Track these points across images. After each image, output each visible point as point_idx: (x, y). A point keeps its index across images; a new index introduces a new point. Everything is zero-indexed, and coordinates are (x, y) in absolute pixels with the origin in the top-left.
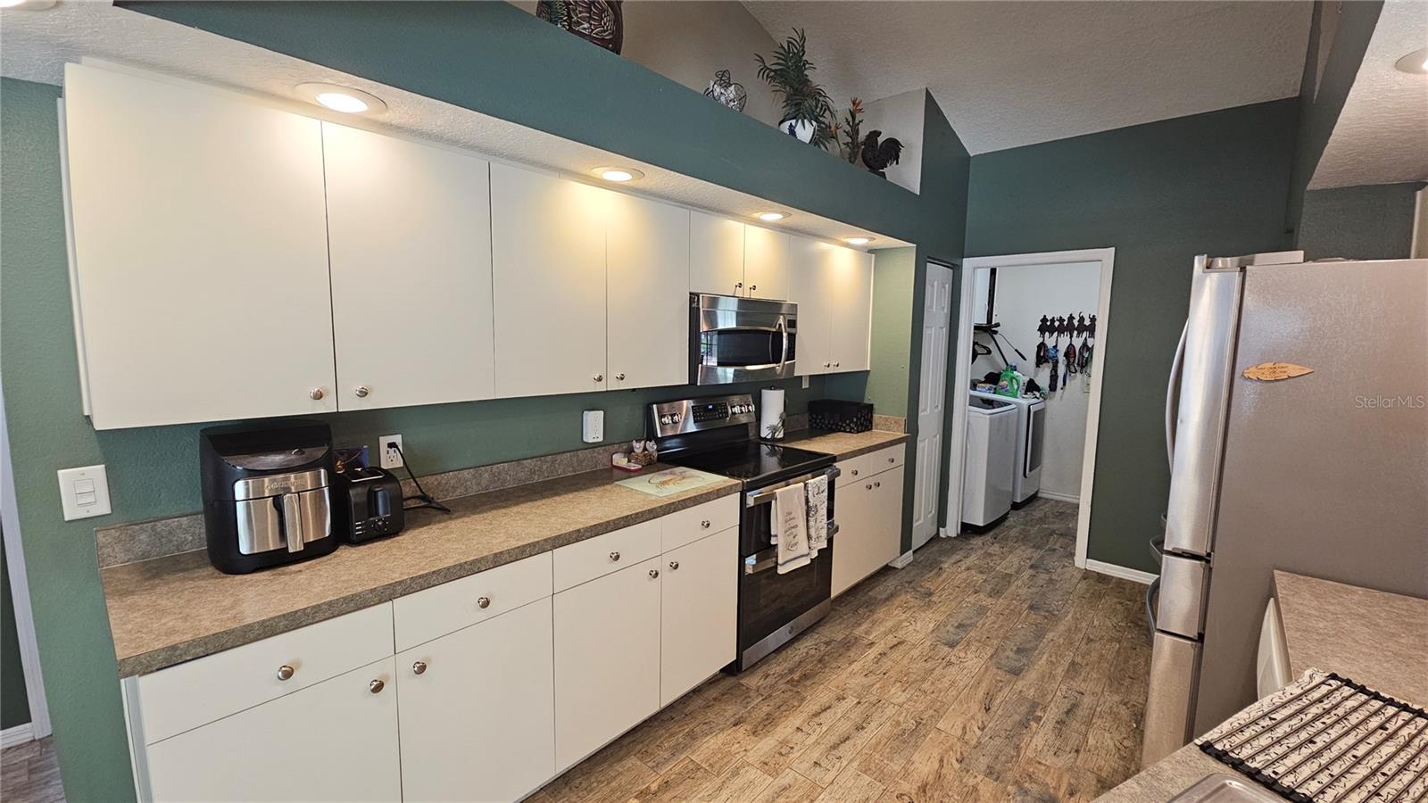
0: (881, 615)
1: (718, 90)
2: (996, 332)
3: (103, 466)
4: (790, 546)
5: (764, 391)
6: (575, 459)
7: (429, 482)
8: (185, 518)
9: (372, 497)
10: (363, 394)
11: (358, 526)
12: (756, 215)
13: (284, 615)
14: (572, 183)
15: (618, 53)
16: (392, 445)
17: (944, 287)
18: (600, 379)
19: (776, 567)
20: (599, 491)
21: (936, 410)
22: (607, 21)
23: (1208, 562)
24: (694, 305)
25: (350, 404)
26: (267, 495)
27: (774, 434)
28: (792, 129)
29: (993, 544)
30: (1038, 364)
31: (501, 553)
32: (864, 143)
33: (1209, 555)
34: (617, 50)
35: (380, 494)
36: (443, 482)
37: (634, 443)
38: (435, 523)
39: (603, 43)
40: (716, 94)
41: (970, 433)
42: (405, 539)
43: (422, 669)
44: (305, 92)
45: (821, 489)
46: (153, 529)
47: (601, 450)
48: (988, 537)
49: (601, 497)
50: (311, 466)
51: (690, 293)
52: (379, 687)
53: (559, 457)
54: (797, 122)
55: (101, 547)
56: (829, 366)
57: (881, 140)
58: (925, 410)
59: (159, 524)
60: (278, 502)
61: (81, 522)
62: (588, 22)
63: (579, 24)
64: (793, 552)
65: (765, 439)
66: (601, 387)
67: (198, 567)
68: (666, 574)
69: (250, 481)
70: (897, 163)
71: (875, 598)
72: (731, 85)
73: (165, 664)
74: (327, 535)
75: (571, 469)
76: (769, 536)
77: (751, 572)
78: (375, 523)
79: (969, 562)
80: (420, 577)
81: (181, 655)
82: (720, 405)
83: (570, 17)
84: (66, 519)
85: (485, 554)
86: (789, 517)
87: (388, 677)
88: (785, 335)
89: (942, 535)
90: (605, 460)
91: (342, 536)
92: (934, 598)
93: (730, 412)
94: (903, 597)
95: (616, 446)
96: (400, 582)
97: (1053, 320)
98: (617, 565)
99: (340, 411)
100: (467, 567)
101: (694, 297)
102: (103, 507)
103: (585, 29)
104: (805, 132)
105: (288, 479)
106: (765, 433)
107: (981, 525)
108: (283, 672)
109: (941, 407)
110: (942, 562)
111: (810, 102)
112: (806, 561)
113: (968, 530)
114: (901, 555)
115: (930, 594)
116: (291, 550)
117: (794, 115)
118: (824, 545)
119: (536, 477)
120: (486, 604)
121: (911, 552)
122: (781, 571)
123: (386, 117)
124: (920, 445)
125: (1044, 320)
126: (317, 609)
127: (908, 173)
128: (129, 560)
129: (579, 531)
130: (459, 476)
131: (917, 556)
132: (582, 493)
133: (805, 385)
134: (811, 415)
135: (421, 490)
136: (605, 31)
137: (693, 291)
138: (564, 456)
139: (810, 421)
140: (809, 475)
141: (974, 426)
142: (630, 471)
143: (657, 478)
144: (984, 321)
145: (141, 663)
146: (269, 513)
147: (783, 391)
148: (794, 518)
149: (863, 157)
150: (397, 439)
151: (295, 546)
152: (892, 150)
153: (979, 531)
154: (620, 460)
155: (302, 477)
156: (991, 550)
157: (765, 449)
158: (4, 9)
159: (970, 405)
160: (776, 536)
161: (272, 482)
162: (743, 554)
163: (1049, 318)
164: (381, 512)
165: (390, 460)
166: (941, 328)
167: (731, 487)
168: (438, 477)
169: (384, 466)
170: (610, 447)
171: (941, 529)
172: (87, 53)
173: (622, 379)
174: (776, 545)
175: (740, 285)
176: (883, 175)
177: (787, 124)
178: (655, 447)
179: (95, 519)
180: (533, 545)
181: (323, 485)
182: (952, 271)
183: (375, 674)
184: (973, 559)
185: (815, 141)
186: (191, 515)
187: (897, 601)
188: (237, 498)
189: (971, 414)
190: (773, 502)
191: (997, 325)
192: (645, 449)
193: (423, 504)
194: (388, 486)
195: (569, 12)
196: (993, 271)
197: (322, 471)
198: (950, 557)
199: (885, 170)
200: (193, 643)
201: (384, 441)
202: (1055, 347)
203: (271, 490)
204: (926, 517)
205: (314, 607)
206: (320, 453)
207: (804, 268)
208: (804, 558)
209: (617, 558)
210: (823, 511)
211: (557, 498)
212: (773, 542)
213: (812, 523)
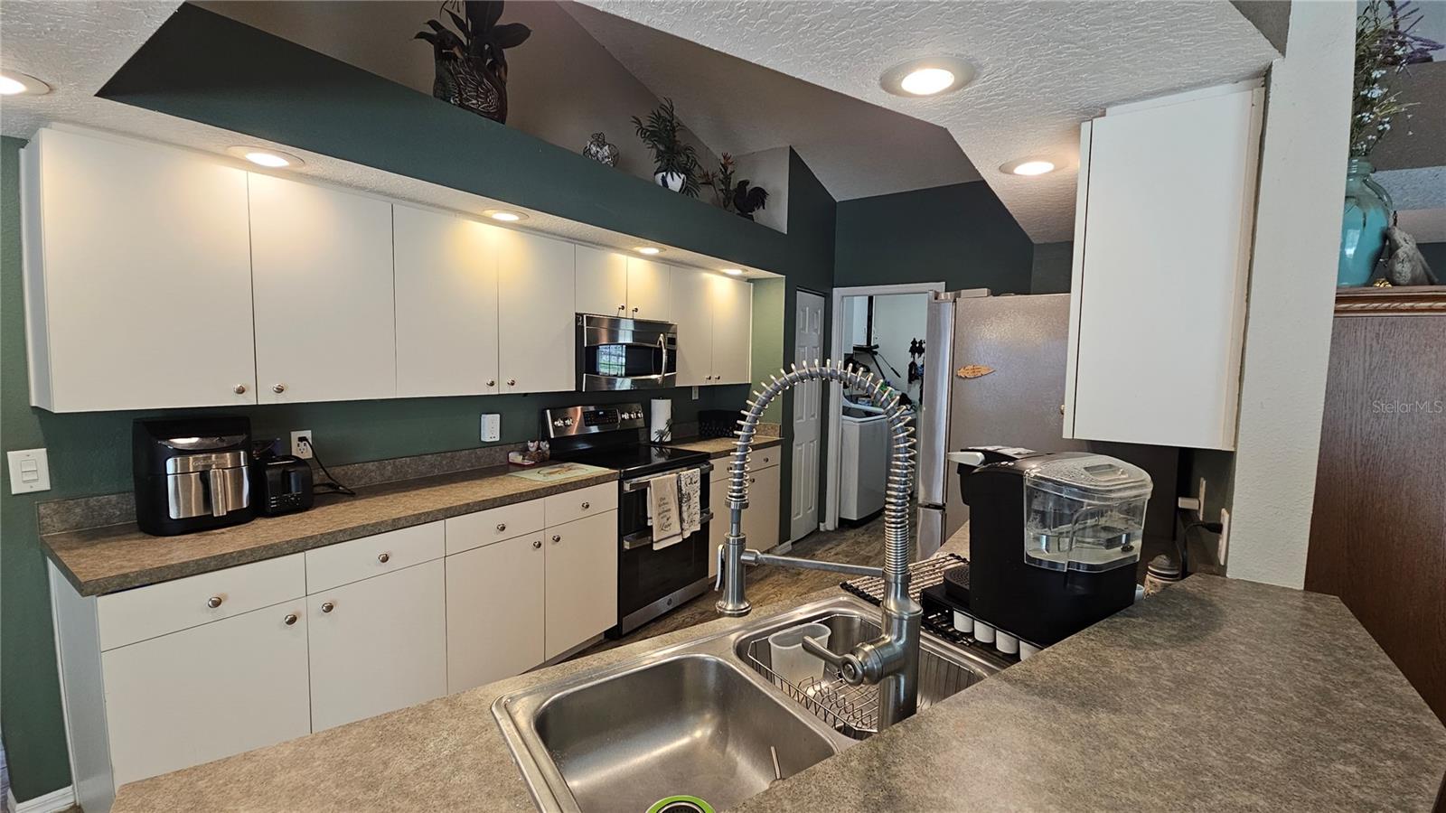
0: (754, 591)
1: (594, 149)
2: (876, 353)
3: (45, 449)
4: (663, 527)
5: (653, 401)
6: (473, 456)
7: (337, 471)
8: (114, 496)
9: (286, 476)
10: (280, 390)
11: (274, 500)
12: (637, 249)
13: (214, 557)
14: (466, 221)
15: (503, 122)
16: (302, 439)
17: (817, 313)
18: (492, 384)
19: (651, 545)
20: (492, 480)
21: (812, 419)
22: (493, 98)
23: (944, 510)
24: (579, 324)
25: (268, 398)
26: (191, 471)
27: (661, 438)
28: (664, 179)
29: (863, 534)
30: (910, 380)
31: (399, 519)
32: (735, 190)
33: (944, 505)
34: (502, 119)
35: (293, 475)
36: (350, 473)
37: (530, 444)
38: (342, 502)
39: (488, 115)
40: (592, 152)
41: (845, 441)
42: (315, 513)
43: (330, 608)
44: (238, 151)
45: (694, 480)
46: (86, 503)
47: (498, 449)
48: (861, 530)
49: (494, 483)
50: (233, 449)
51: (576, 314)
52: (293, 620)
53: (458, 454)
54: (667, 174)
55: (43, 517)
56: (710, 378)
57: (749, 188)
58: (802, 418)
59: (91, 500)
60: (204, 477)
61: (25, 496)
62: (476, 99)
63: (468, 100)
64: (667, 531)
65: (654, 442)
66: (493, 391)
67: (130, 533)
68: (549, 546)
69: (178, 459)
70: (764, 208)
71: (752, 579)
72: (604, 145)
73: (118, 588)
74: (245, 506)
75: (469, 465)
76: (646, 519)
77: (628, 548)
78: (288, 498)
79: (839, 549)
80: (329, 534)
81: (131, 582)
82: (610, 411)
83: (461, 95)
84: (13, 493)
85: (386, 518)
86: (662, 501)
87: (300, 614)
88: (664, 351)
89: (822, 529)
90: (502, 458)
91: (259, 508)
92: (802, 577)
93: (620, 418)
94: (776, 578)
95: (513, 446)
96: (312, 537)
97: (921, 343)
98: (503, 535)
99: (259, 403)
100: (370, 528)
101: (579, 316)
102: (44, 484)
103: (473, 104)
104: (675, 183)
105: (210, 458)
106: (655, 437)
107: (855, 519)
108: (213, 601)
109: (817, 417)
110: (816, 550)
111: (683, 159)
112: (678, 540)
113: (844, 524)
114: (780, 544)
115: (799, 574)
116: (215, 515)
117: (665, 167)
118: (698, 528)
119: (436, 470)
120: (385, 559)
121: (789, 542)
122: (656, 547)
123: (304, 169)
124: (796, 449)
125: (914, 342)
126: (242, 553)
127: (777, 215)
128: (65, 530)
129: (468, 504)
130: (365, 467)
131: (796, 546)
132: (478, 482)
133: (695, 396)
134: (700, 423)
135: (329, 477)
136: (490, 106)
137: (579, 312)
138: (463, 452)
139: (700, 428)
140: (684, 469)
141: (847, 432)
142: (524, 466)
143: (546, 470)
144: (864, 343)
145: (100, 586)
146: (193, 484)
147: (670, 401)
148: (667, 503)
149: (734, 202)
150: (308, 434)
151: (219, 510)
152: (759, 197)
153: (852, 525)
154: (516, 457)
155: (222, 458)
156: (860, 540)
157: (654, 451)
158: (3, 96)
159: (844, 414)
160: (651, 518)
161: (195, 460)
162: (622, 533)
163: (918, 341)
164: (293, 489)
165: (303, 451)
166: (816, 348)
167: (609, 475)
168: (345, 468)
169: (294, 454)
170: (507, 446)
171: (821, 524)
172: (57, 120)
173: (513, 384)
174: (652, 526)
175: (623, 308)
176: (751, 218)
177: (660, 175)
178: (548, 446)
179: (39, 494)
180: (428, 514)
181: (243, 464)
182: (823, 299)
183: (289, 611)
184: (843, 546)
185: (685, 189)
186: (119, 493)
187: (771, 579)
188: (168, 473)
189: (844, 422)
190: (648, 489)
191: (877, 347)
192: (539, 448)
193: (330, 490)
194: (300, 469)
195: (460, 91)
196: (871, 299)
197: (242, 453)
198: (824, 546)
199: (753, 213)
200: (139, 574)
201: (295, 435)
202: (923, 366)
203: (194, 467)
204: (805, 514)
205: (239, 552)
206: (240, 439)
207: (687, 294)
208: (677, 537)
209: (503, 528)
210: (696, 499)
211: (454, 485)
212: (649, 524)
213: (684, 508)
